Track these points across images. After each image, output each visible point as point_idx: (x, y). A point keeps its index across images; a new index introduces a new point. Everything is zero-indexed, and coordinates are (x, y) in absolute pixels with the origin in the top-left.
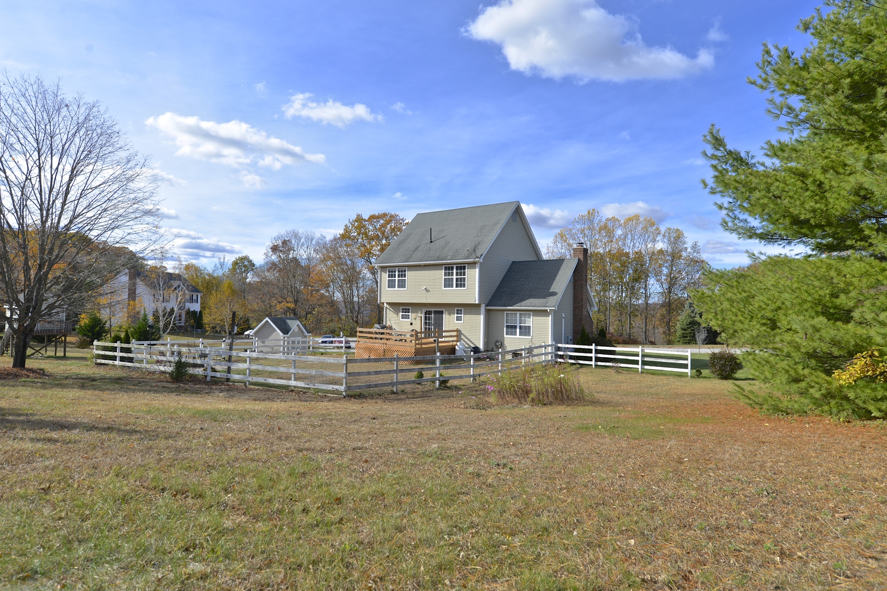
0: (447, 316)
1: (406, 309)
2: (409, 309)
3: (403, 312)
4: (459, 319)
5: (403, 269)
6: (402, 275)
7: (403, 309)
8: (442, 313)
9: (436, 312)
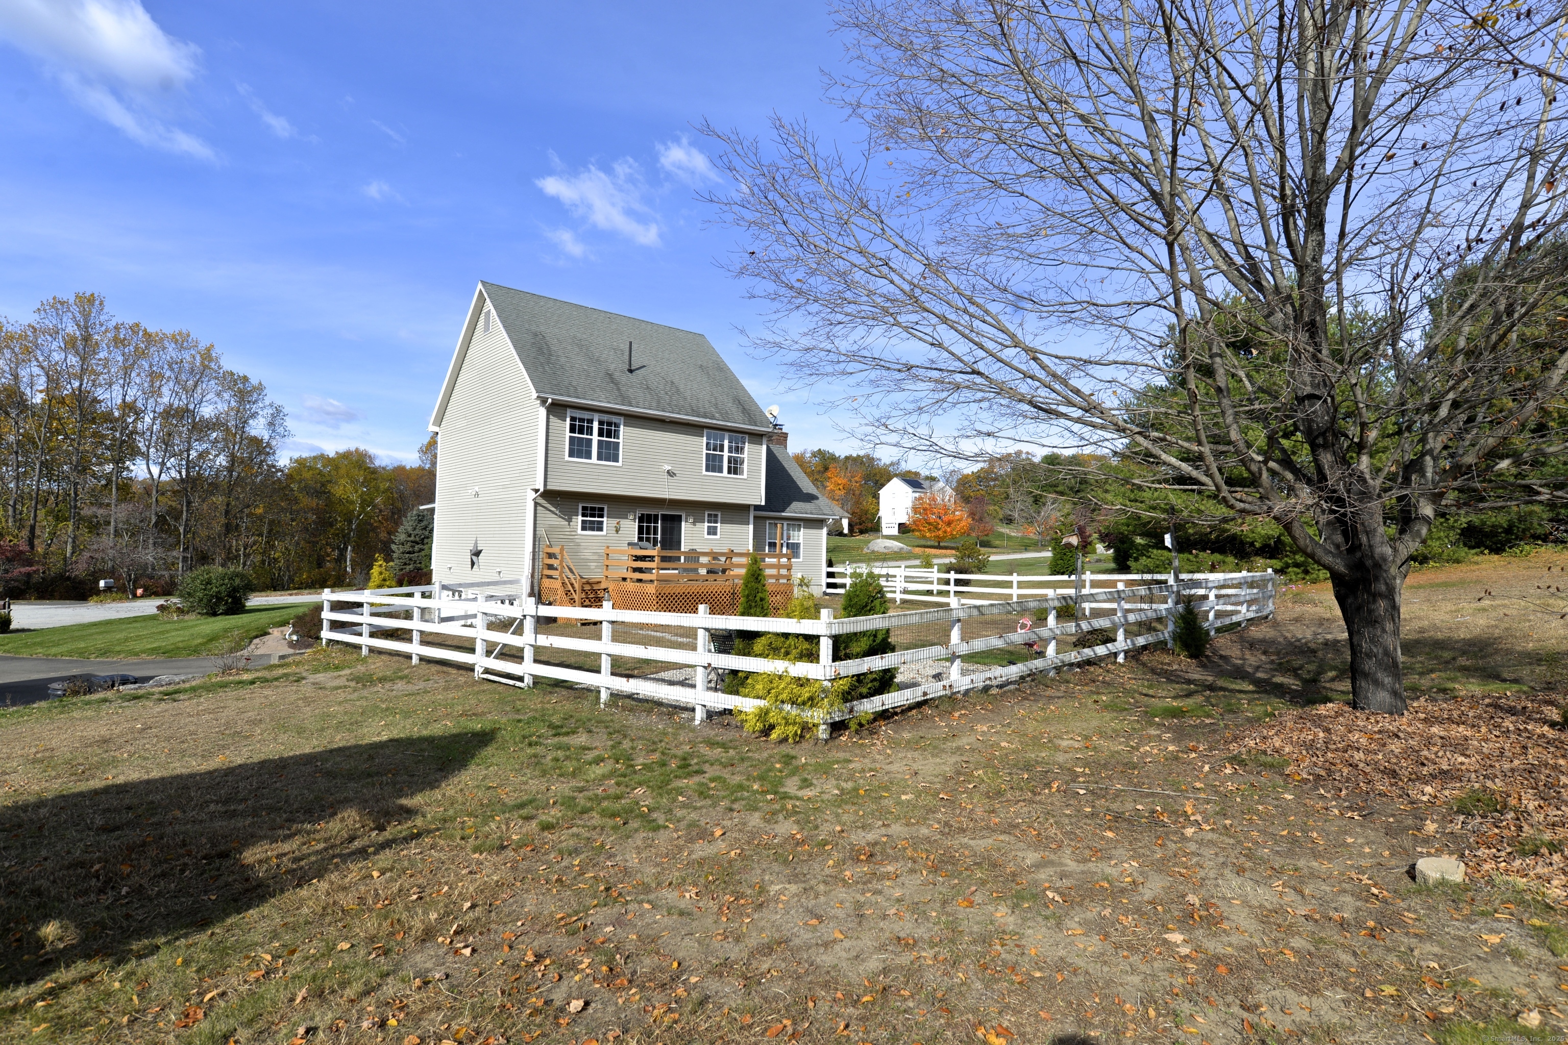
0: (689, 525)
1: (593, 509)
2: (602, 509)
3: (583, 515)
4: (712, 531)
5: (614, 419)
6: (608, 430)
7: (584, 508)
8: (679, 518)
9: (665, 518)
